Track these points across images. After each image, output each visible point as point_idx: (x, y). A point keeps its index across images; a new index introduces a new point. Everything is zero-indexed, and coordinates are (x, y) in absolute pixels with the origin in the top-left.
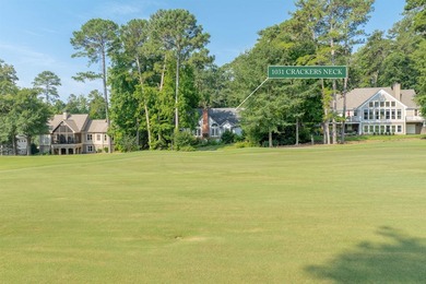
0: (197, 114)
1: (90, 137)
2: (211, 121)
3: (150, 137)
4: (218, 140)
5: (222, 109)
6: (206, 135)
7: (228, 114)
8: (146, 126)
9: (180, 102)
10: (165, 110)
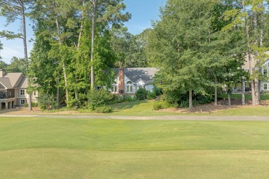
0: (113, 73)
1: (22, 93)
2: (127, 79)
3: (67, 95)
4: (132, 97)
5: (135, 69)
6: (121, 92)
7: (140, 72)
8: (64, 84)
9: (95, 60)
10: (80, 69)
